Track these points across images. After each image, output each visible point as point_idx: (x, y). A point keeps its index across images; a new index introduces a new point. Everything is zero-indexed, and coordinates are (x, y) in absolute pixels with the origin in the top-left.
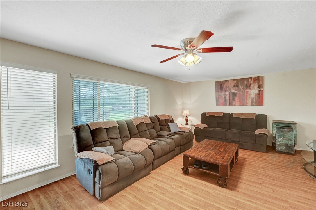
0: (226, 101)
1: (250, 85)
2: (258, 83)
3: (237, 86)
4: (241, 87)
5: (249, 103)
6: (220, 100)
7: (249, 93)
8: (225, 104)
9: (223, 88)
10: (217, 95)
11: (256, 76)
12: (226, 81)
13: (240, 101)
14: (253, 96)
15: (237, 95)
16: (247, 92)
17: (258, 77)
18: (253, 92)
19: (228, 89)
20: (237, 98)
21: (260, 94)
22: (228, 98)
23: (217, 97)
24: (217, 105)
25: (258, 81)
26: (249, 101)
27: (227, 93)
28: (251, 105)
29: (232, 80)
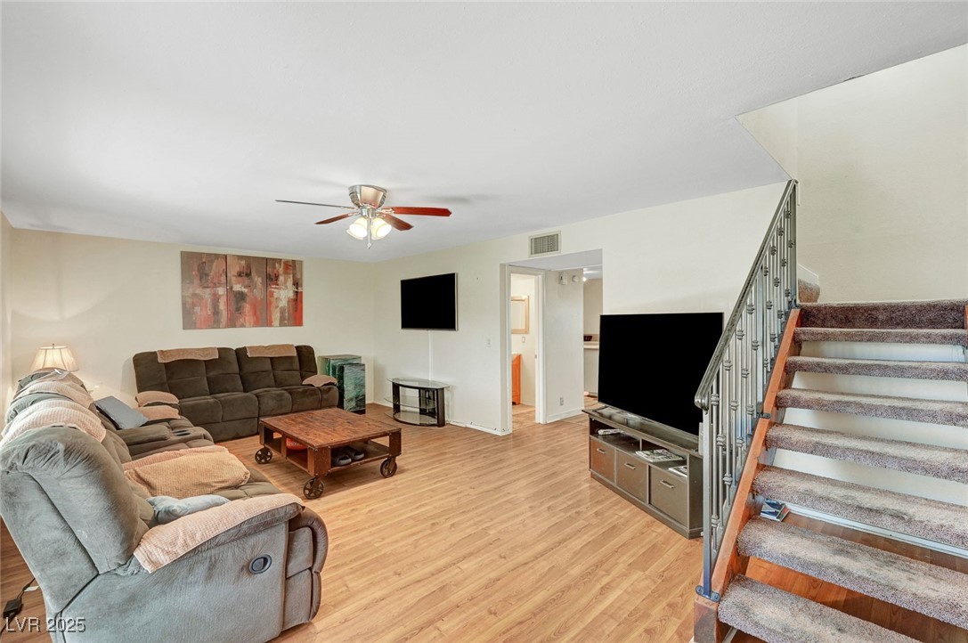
0: (216, 312)
1: (277, 277)
2: (293, 276)
3: (245, 274)
4: (258, 280)
5: (276, 322)
6: (197, 309)
7: (276, 295)
8: (214, 322)
9: (207, 275)
10: (188, 294)
11: (290, 257)
12: (217, 256)
13: (255, 314)
14: (283, 303)
15: (248, 299)
16: (272, 294)
17: (294, 261)
18: (284, 294)
19: (223, 279)
20: (247, 308)
21: (297, 300)
22: (222, 306)
23: (189, 300)
24: (189, 322)
25: (292, 267)
26: (276, 316)
27: (221, 291)
28: (282, 324)
29: (234, 256)
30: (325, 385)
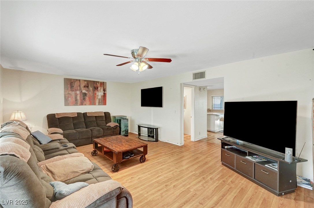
0: (76, 100)
1: (97, 88)
2: (103, 88)
3: (87, 86)
4: (91, 89)
5: (97, 104)
6: (70, 99)
7: (97, 94)
8: (76, 103)
9: (73, 87)
10: (67, 93)
11: (102, 81)
12: (77, 80)
13: (90, 101)
14: (100, 97)
15: (87, 95)
16: (96, 94)
17: (103, 82)
18: (100, 94)
19: (79, 88)
20: (87, 98)
21: (105, 95)
22: (78, 98)
23: (67, 96)
24: (67, 104)
25: (103, 84)
26: (97, 101)
27: (78, 92)
28: (99, 104)
29: (82, 80)
30: (115, 126)
